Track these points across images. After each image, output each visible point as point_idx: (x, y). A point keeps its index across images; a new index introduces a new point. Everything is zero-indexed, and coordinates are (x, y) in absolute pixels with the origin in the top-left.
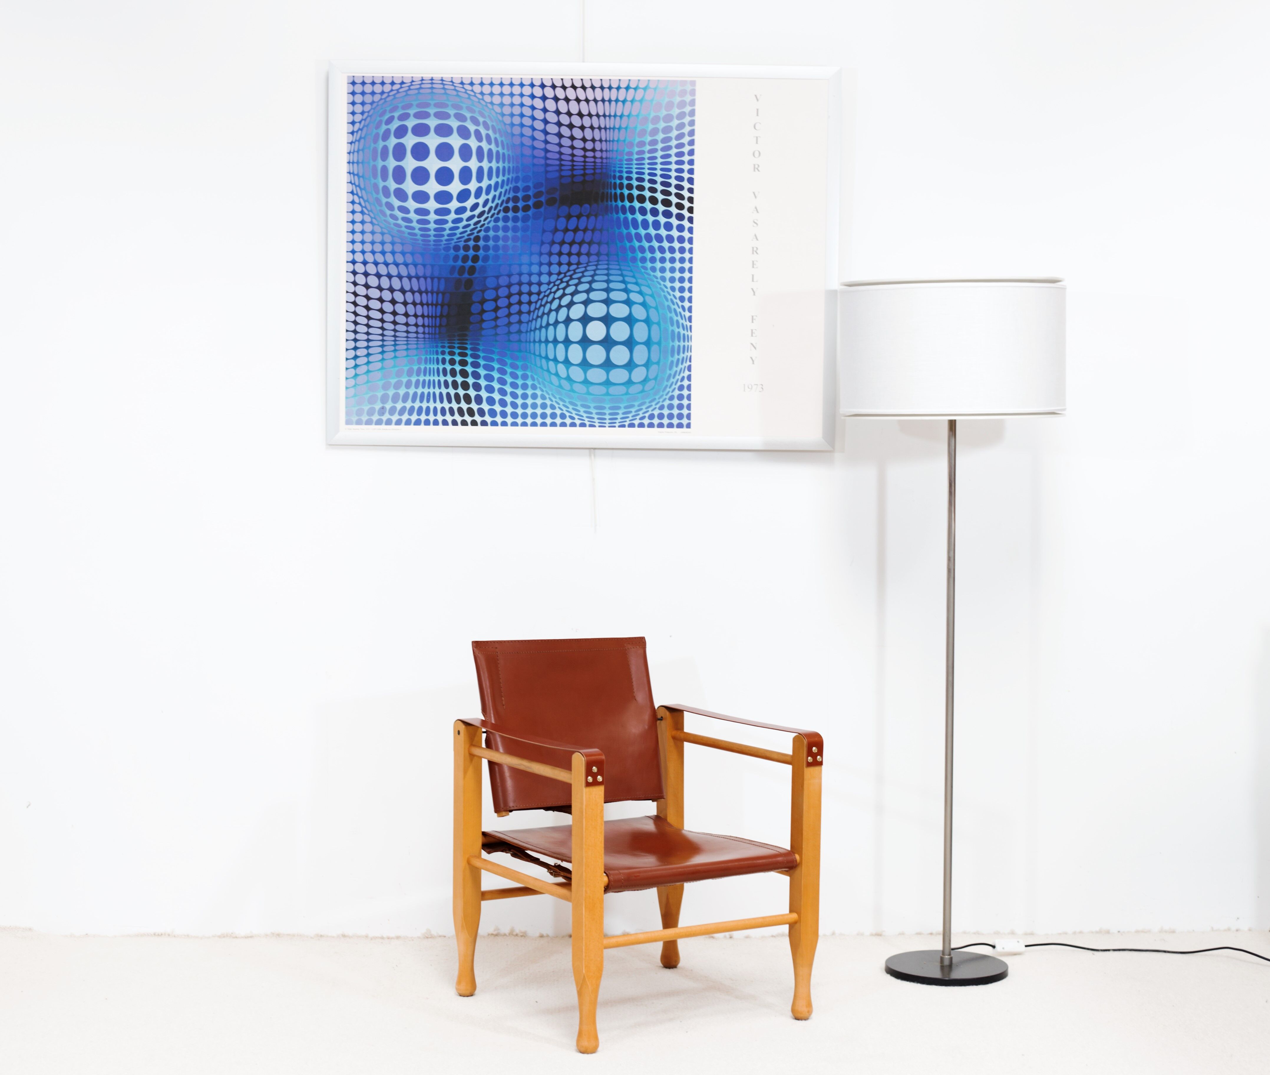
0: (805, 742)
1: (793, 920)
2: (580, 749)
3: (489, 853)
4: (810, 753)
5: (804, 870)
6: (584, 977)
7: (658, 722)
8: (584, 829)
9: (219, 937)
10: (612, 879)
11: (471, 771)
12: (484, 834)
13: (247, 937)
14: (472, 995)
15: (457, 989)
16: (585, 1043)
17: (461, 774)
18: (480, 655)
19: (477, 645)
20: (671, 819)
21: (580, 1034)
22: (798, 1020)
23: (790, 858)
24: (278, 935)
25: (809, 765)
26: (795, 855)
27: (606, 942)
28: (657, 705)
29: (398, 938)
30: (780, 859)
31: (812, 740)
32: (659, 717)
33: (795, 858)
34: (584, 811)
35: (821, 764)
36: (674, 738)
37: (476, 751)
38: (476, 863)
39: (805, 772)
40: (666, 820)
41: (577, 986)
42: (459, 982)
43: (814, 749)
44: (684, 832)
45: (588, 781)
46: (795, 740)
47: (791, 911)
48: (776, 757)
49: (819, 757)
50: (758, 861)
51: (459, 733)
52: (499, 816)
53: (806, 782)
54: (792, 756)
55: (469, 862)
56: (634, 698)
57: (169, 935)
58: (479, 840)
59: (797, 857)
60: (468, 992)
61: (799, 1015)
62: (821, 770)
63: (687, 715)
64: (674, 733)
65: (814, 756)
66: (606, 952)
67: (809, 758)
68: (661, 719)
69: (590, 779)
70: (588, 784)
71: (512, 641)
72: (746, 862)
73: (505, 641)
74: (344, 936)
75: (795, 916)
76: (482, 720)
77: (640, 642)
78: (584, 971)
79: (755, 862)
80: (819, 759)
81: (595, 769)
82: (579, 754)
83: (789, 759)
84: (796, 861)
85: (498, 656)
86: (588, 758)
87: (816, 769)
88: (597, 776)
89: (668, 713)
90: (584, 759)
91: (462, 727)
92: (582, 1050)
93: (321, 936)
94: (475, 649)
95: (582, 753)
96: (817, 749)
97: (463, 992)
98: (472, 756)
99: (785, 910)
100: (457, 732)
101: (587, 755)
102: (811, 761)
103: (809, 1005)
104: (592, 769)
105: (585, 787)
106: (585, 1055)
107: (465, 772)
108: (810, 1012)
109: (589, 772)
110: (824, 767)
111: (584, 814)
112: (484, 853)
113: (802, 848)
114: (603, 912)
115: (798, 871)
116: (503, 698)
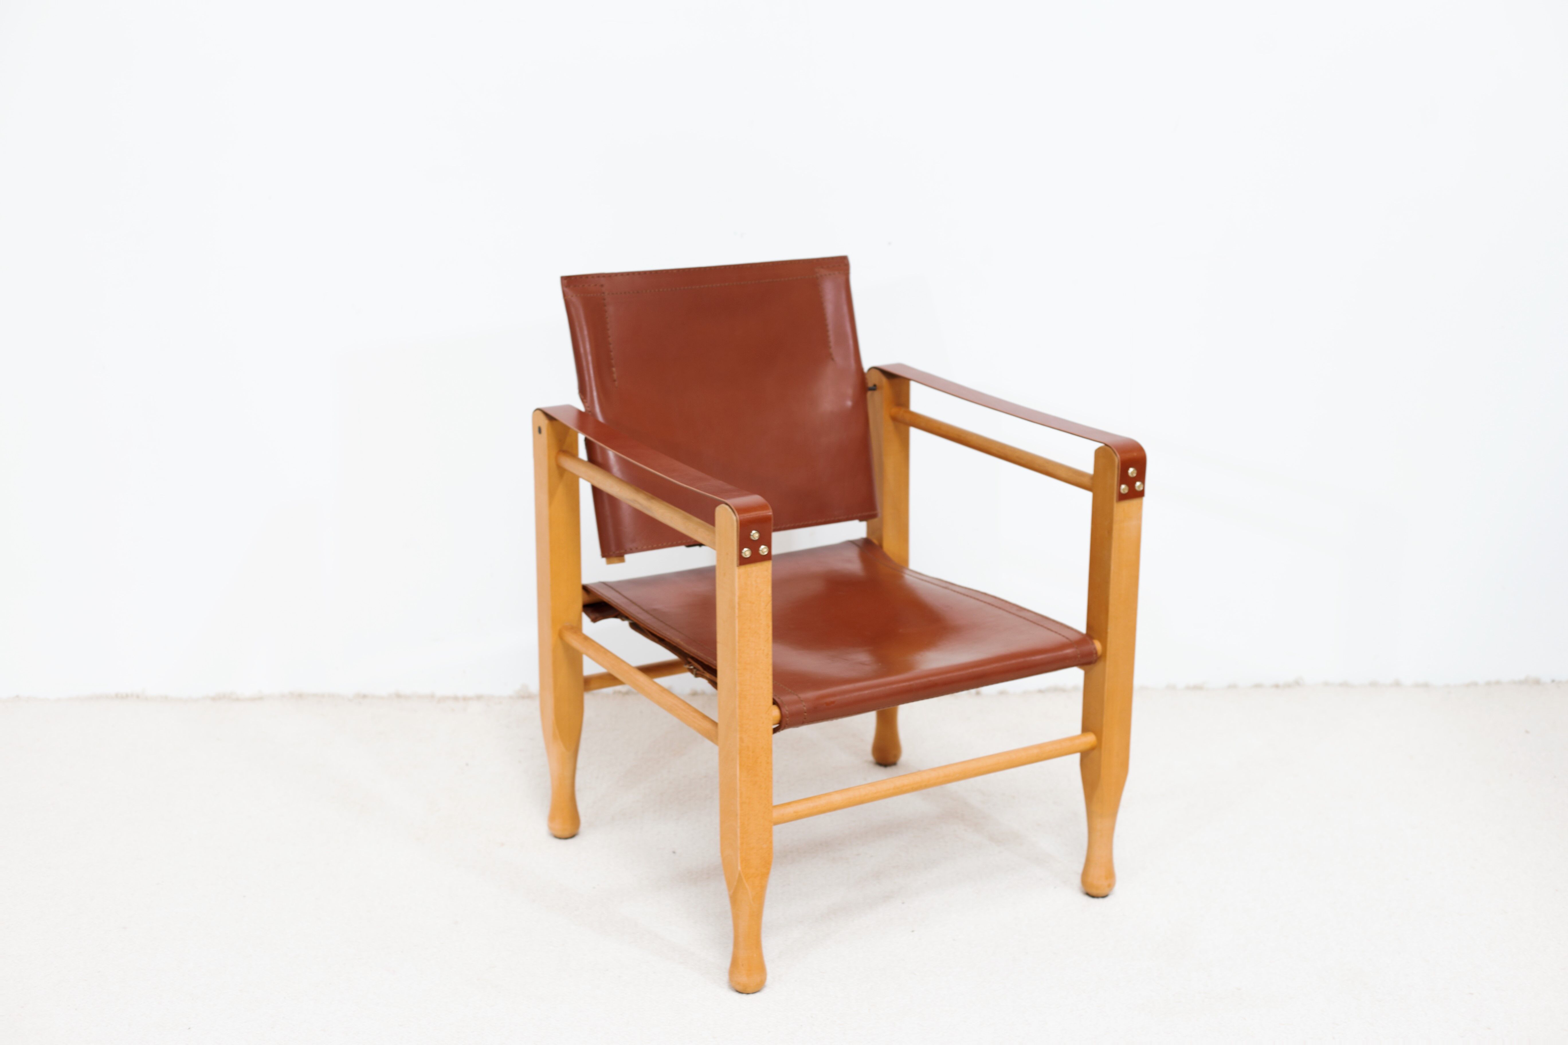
0: (1117, 460)
1: (1088, 746)
2: (729, 498)
3: (594, 620)
4: (1124, 478)
5: (1110, 666)
6: (740, 875)
7: (869, 393)
8: (737, 638)
9: (214, 699)
10: (787, 713)
11: (560, 491)
12: (585, 588)
13: (253, 699)
14: (572, 836)
15: (551, 828)
16: (743, 979)
17: (545, 497)
18: (575, 300)
19: (570, 283)
20: (889, 546)
21: (735, 964)
22: (1093, 896)
23: (1086, 648)
24: (300, 696)
25: (1122, 497)
26: (1093, 644)
27: (776, 814)
28: (866, 365)
29: (479, 698)
30: (1069, 651)
31: (1128, 456)
32: (870, 385)
33: (1095, 649)
34: (737, 606)
35: (1141, 494)
36: (894, 419)
37: (568, 464)
38: (574, 642)
39: (1115, 509)
40: (881, 546)
41: (729, 889)
42: (552, 818)
43: (1131, 471)
44: (908, 578)
45: (743, 555)
46: (1098, 452)
47: (1085, 729)
48: (1063, 474)
49: (1138, 484)
50: (1033, 658)
51: (540, 431)
52: (609, 563)
53: (1116, 527)
54: (1094, 477)
55: (561, 636)
56: (830, 356)
57: (138, 697)
58: (579, 599)
59: (1098, 645)
60: (567, 834)
61: (1094, 892)
62: (1141, 504)
63: (914, 387)
64: (894, 410)
65: (1130, 482)
66: (776, 828)
67: (1123, 486)
68: (874, 388)
69: (746, 552)
70: (743, 561)
71: (628, 274)
72: (1014, 662)
73: (616, 275)
74: (398, 696)
75: (1091, 738)
76: (580, 412)
77: (840, 265)
78: (739, 868)
79: (1028, 659)
80: (1139, 487)
81: (755, 535)
82: (727, 507)
83: (1086, 481)
84: (1096, 653)
85: (604, 299)
86: (742, 515)
87: (1132, 503)
88: (760, 546)
89: (884, 380)
90: (734, 518)
91: (544, 422)
92: (739, 988)
93: (365, 696)
94: (566, 289)
95: (733, 507)
96: (1135, 472)
97: (559, 834)
98: (561, 471)
99: (1076, 728)
100: (537, 430)
101: (740, 510)
102: (1126, 491)
103: (1110, 875)
104: (750, 535)
105: (738, 566)
106: (744, 996)
107: (552, 494)
108: (1111, 886)
109: (744, 541)
110: (1146, 499)
111: (737, 611)
112: (586, 619)
113: (1106, 633)
114: (771, 769)
115: (1097, 668)
116: (614, 369)
